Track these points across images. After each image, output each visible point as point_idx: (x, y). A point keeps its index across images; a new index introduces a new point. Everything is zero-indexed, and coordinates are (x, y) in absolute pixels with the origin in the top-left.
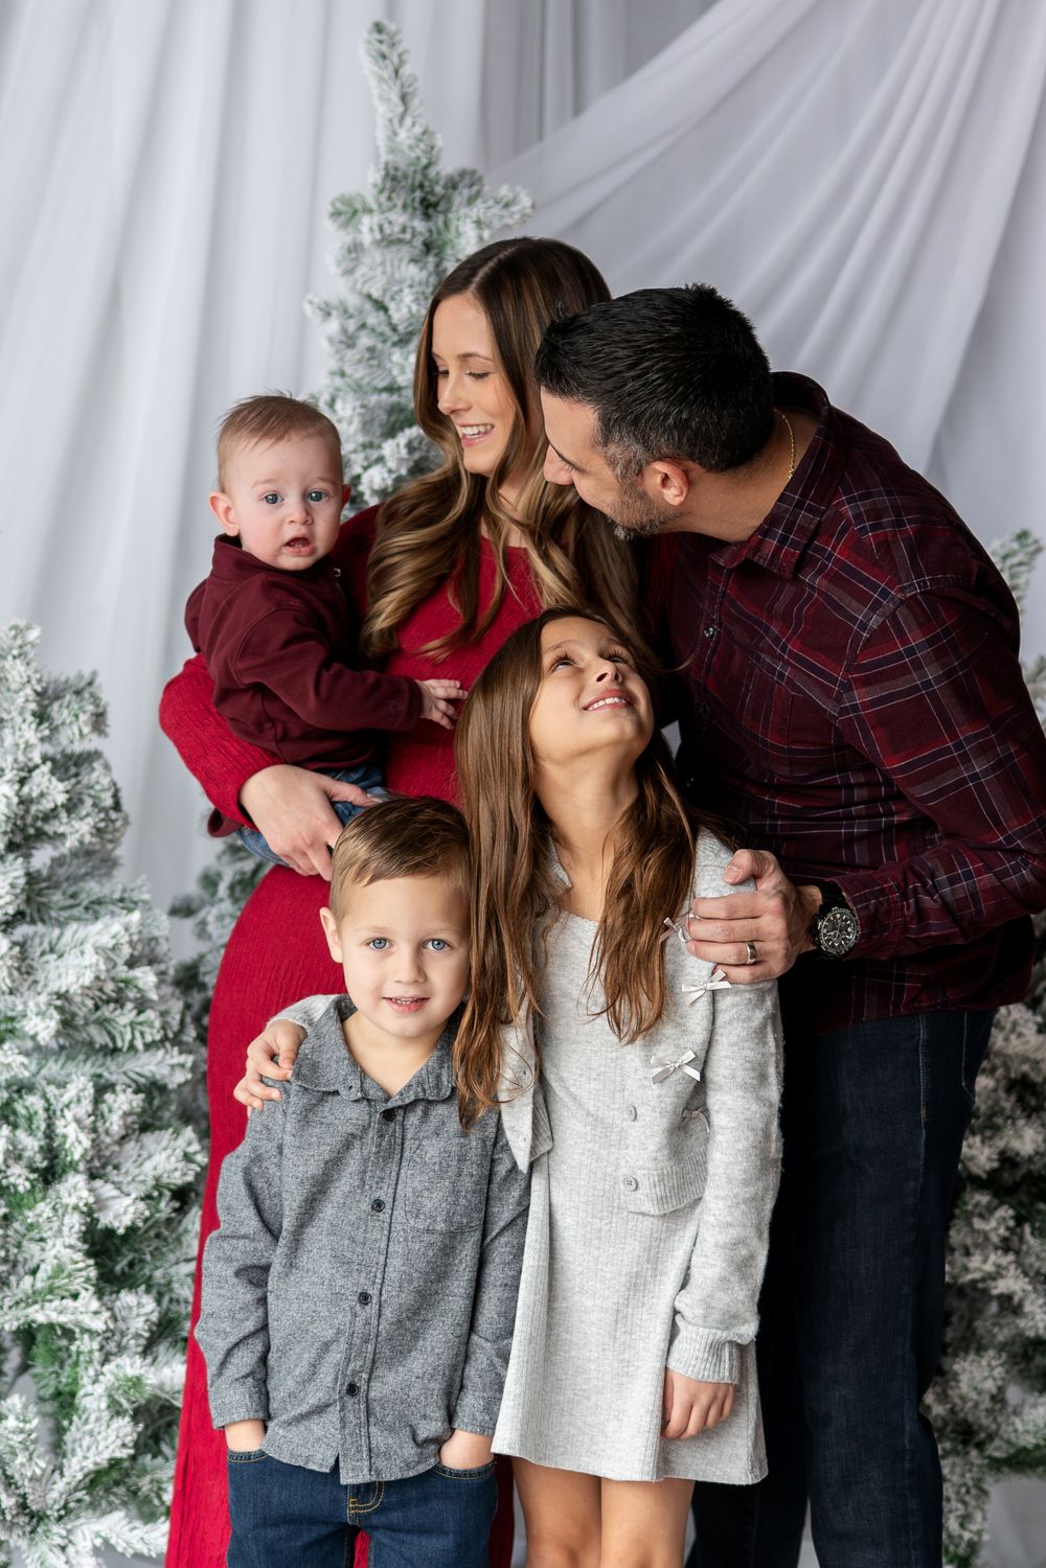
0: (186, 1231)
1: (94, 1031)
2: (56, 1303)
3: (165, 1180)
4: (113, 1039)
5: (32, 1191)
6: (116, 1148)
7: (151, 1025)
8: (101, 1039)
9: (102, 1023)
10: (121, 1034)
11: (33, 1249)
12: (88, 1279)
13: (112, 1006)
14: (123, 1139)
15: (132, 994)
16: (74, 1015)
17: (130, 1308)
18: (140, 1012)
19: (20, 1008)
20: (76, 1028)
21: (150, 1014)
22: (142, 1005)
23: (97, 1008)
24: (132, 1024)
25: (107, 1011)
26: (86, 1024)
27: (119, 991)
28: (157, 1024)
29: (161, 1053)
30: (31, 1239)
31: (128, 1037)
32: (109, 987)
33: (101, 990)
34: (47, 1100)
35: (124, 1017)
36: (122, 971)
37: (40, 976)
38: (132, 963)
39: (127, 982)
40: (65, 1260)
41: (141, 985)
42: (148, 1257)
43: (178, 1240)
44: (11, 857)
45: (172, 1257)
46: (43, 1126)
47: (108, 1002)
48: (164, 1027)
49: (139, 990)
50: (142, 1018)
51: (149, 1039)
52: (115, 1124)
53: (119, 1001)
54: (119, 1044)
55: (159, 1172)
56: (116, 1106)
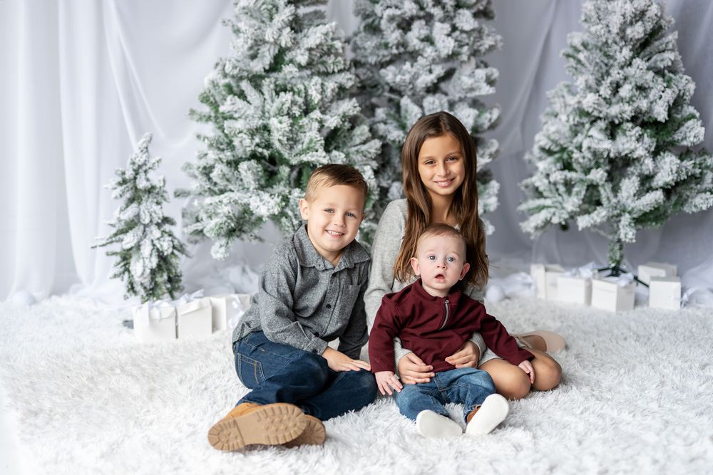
0: (354, 135)
1: (320, 66)
2: (311, 153)
3: (347, 114)
4: (327, 69)
5: (301, 116)
6: (329, 104)
7: (339, 62)
8: (322, 69)
9: (323, 63)
10: (330, 67)
11: (302, 135)
12: (321, 145)
13: (326, 56)
14: (331, 102)
15: (333, 51)
16: (313, 60)
17: (336, 156)
18: (336, 58)
19: (294, 54)
20: (313, 65)
21: (340, 59)
22: (337, 55)
23: (321, 57)
24: (333, 63)
25: (325, 58)
26: (317, 64)
27: (329, 50)
28: (342, 62)
29: (343, 74)
30: (301, 132)
31: (332, 67)
32: (325, 48)
33: (322, 49)
34: (305, 86)
35: (330, 60)
36: (330, 42)
37: (301, 45)
38: (333, 39)
39: (332, 46)
40: (313, 137)
41: (336, 46)
42: (341, 145)
43: (351, 139)
44: (289, 6)
45: (349, 144)
46: (304, 95)
47: (324, 54)
48: (345, 64)
49: (336, 49)
50: (337, 60)
51: (339, 68)
52: (329, 93)
53: (328, 53)
54: (329, 70)
55: (345, 110)
56: (329, 87)
